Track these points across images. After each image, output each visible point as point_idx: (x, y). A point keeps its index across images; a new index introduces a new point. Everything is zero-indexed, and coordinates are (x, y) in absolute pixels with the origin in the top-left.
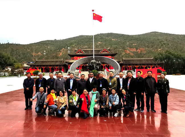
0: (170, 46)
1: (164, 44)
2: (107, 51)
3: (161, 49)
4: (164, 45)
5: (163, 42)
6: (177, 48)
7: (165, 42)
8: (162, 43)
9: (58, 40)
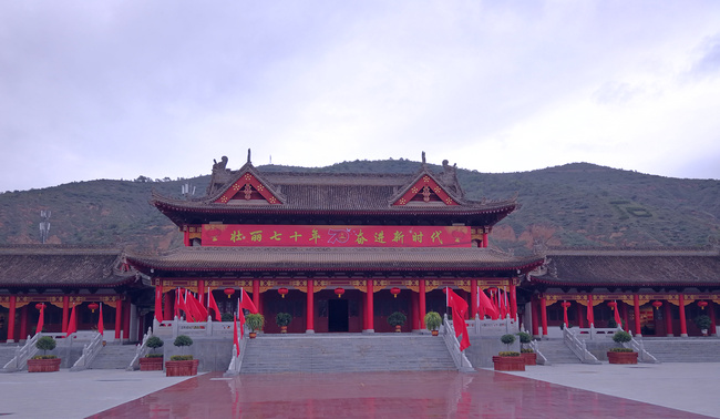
0: (658, 224)
1: (631, 211)
2: (437, 190)
3: (619, 234)
4: (630, 216)
5: (624, 203)
6: (684, 230)
7: (635, 205)
8: (622, 207)
9: (159, 183)
